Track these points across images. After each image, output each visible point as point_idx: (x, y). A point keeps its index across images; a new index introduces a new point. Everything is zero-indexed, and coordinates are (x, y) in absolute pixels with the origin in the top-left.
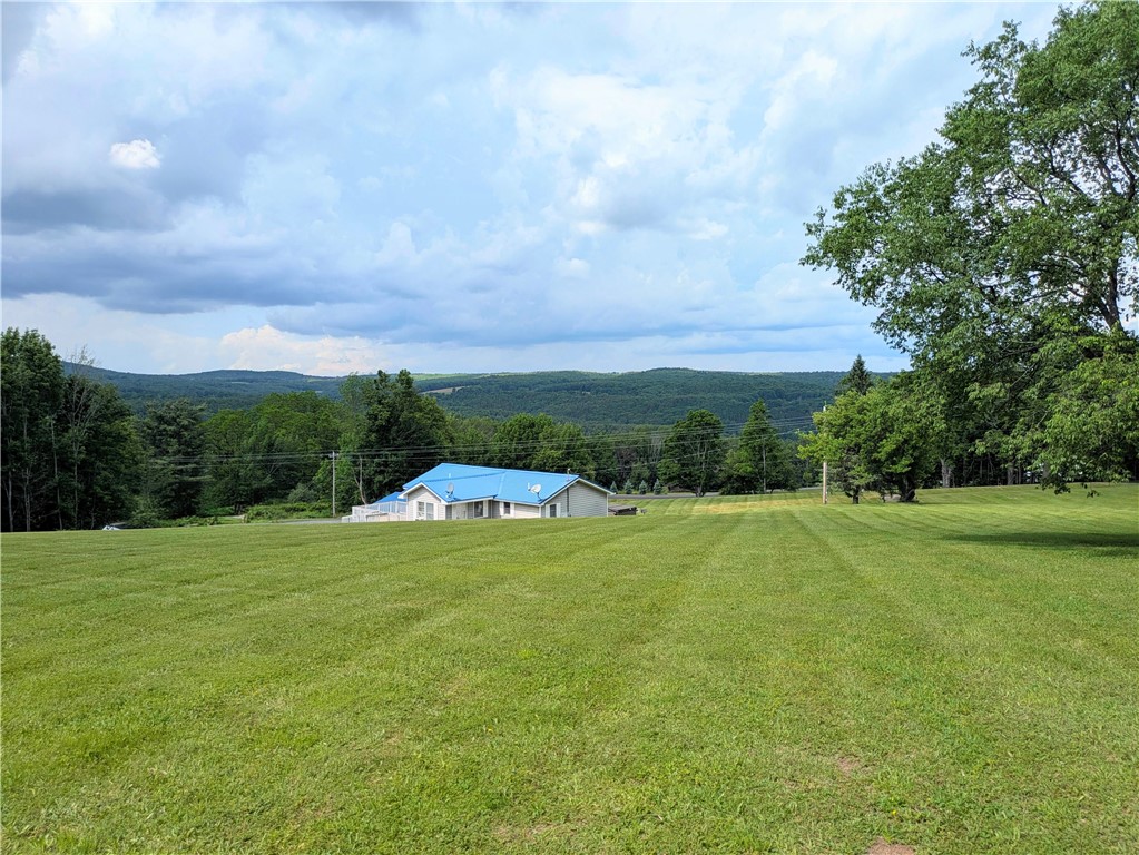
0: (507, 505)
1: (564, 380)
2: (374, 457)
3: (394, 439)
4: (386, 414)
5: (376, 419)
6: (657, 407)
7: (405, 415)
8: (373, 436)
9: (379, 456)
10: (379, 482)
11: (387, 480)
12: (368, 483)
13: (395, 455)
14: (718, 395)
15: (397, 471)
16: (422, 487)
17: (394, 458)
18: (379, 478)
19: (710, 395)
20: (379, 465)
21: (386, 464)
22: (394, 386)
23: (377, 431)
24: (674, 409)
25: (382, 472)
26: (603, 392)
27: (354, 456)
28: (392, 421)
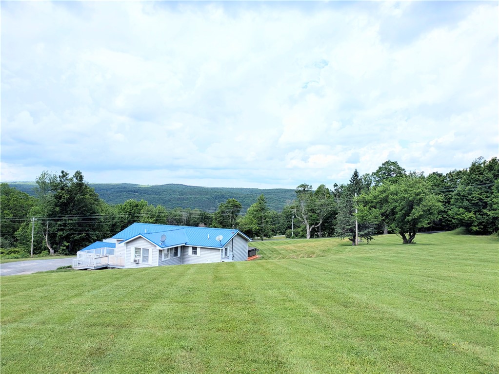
0: (195, 249)
1: (125, 188)
2: (58, 220)
3: (71, 211)
4: (67, 196)
5: (60, 198)
6: (170, 201)
7: (79, 196)
8: (58, 209)
9: (60, 220)
10: (60, 236)
11: (65, 234)
12: (52, 237)
13: (71, 220)
14: (197, 196)
15: (71, 229)
16: (140, 237)
17: (70, 222)
18: (60, 233)
19: (193, 196)
20: (60, 225)
21: (65, 225)
22: (71, 180)
23: (60, 206)
24: (178, 202)
25: (62, 230)
26: (144, 193)
27: (43, 220)
28: (71, 199)
